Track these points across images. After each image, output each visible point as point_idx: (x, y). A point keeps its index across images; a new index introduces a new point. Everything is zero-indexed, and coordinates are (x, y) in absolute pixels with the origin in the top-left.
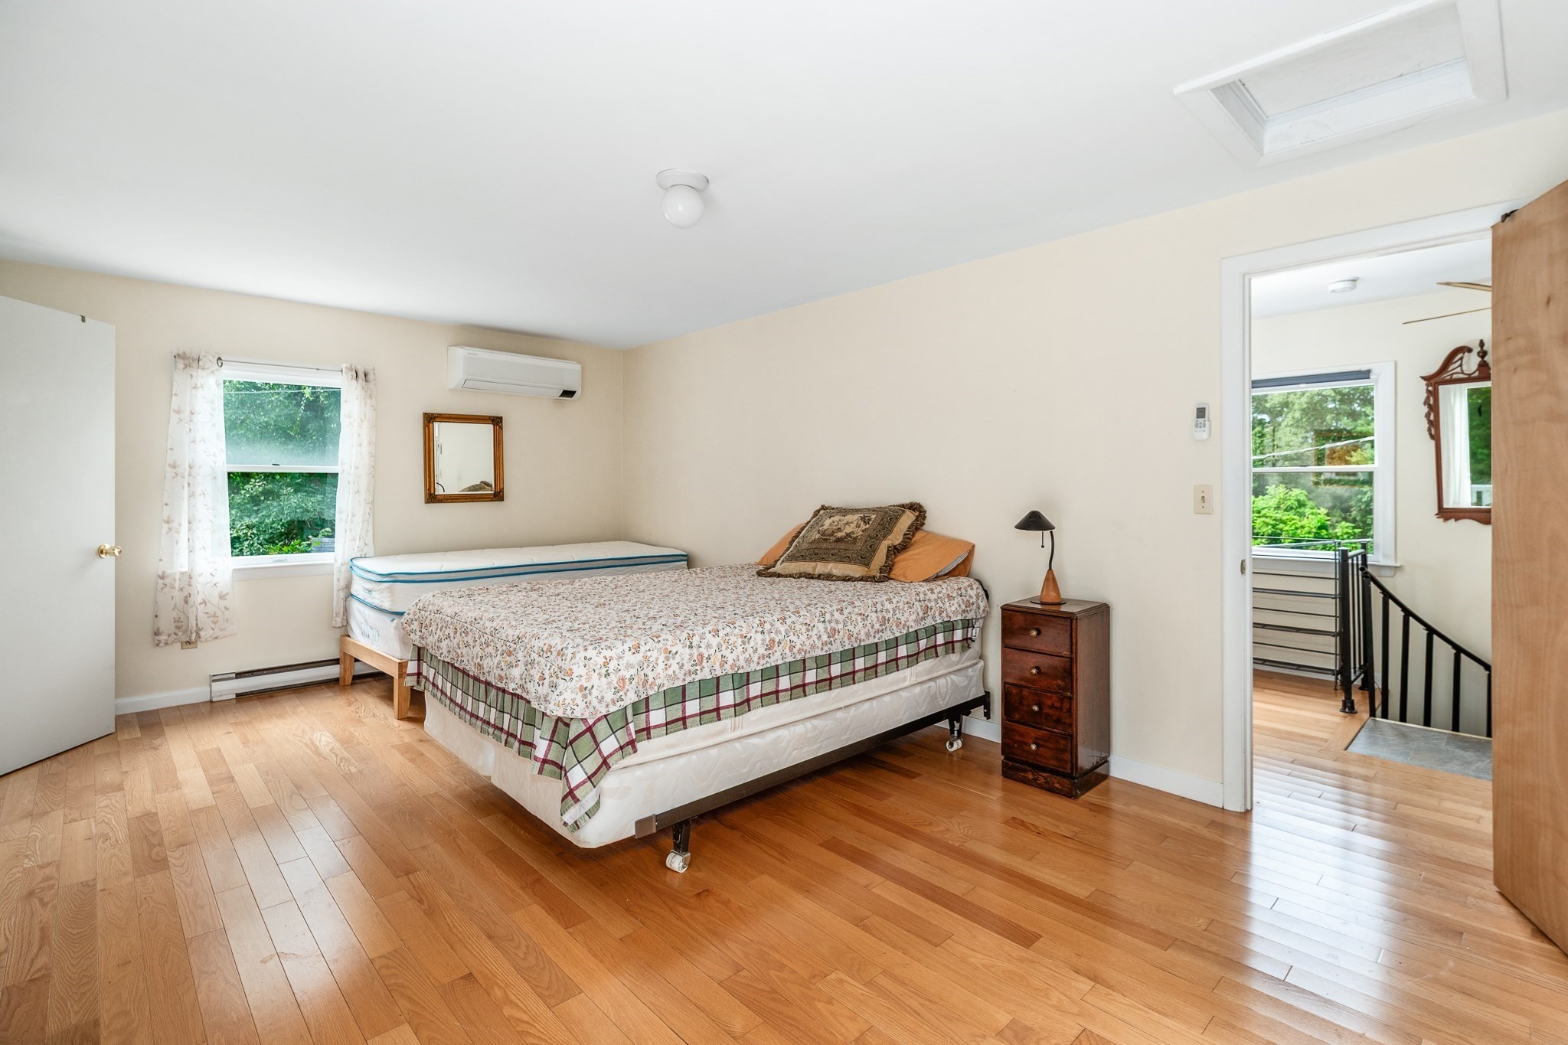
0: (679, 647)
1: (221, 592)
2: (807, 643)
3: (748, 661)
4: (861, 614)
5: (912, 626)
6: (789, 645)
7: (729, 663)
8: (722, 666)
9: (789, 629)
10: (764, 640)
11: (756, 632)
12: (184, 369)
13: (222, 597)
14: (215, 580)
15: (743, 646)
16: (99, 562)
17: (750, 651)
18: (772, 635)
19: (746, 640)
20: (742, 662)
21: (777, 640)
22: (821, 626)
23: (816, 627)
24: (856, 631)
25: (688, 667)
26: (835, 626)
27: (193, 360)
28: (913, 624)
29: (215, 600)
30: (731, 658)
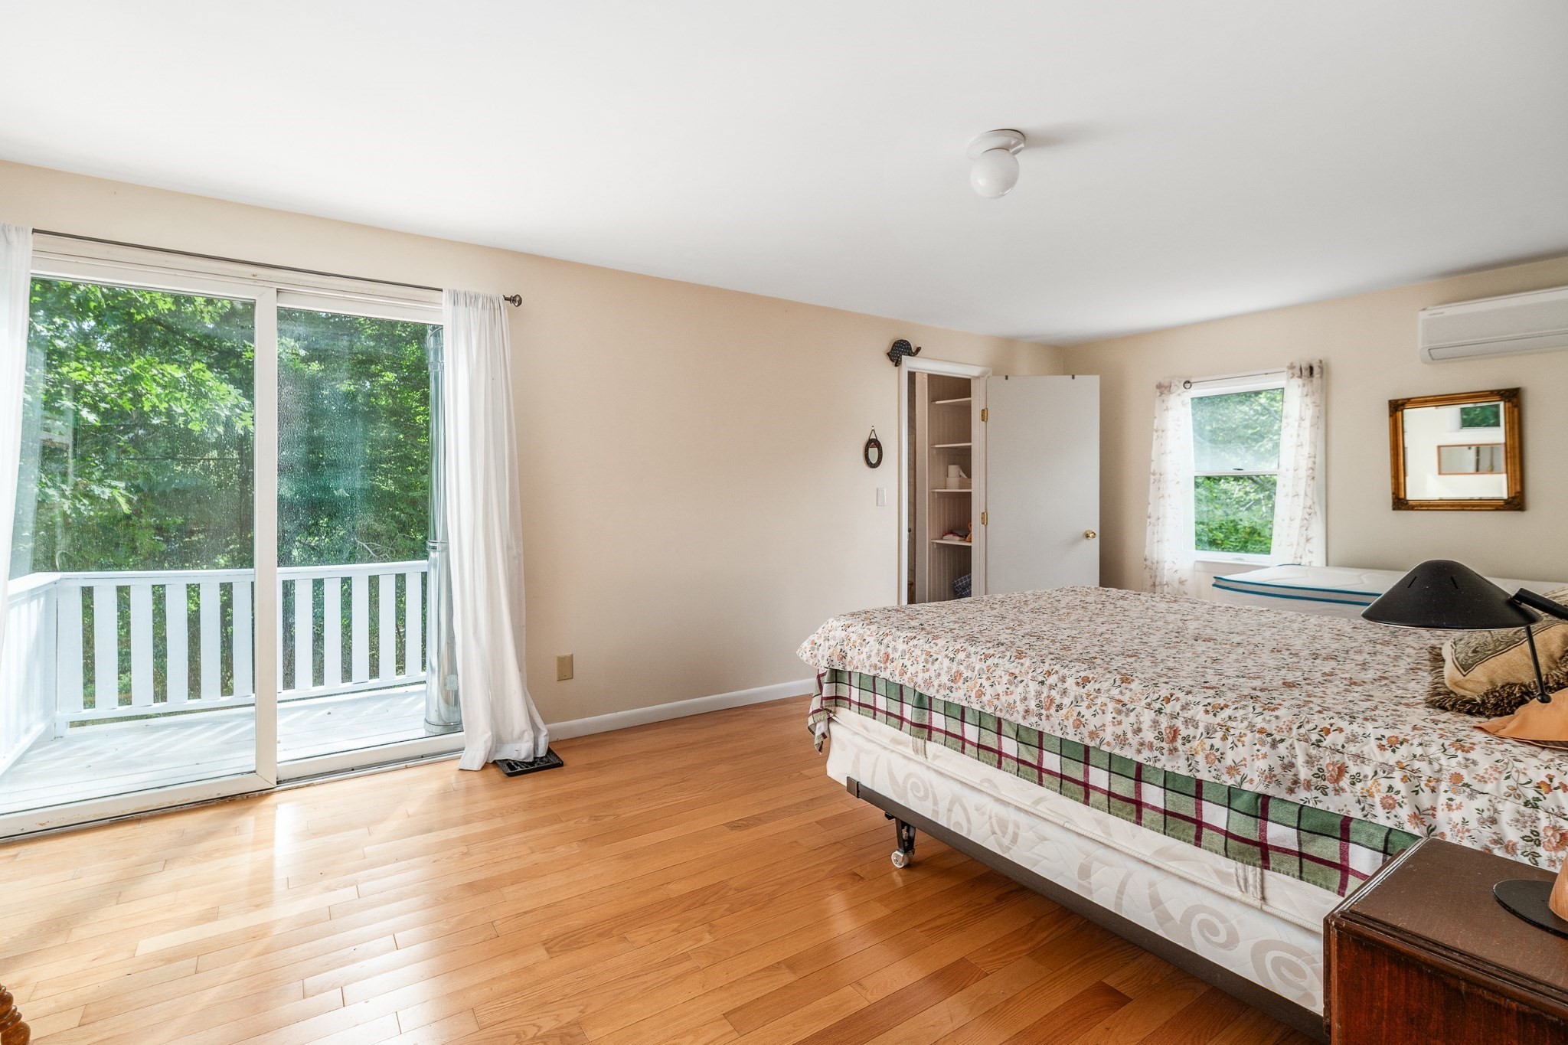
0: (871, 640)
1: (1180, 578)
2: (1003, 698)
3: (928, 683)
4: (1119, 701)
5: (1251, 781)
6: (977, 689)
7: (909, 674)
8: (901, 675)
9: (985, 669)
10: (950, 669)
11: (946, 656)
12: (1160, 396)
13: (1182, 582)
14: (1176, 568)
15: (924, 664)
16: (1086, 542)
17: (932, 673)
18: (962, 668)
19: (931, 659)
20: (920, 680)
21: (965, 676)
22: (1033, 687)
23: (1024, 683)
24: (1095, 722)
25: (874, 660)
26: (1058, 697)
27: (1166, 388)
28: (1257, 780)
29: (1176, 584)
30: (911, 670)
